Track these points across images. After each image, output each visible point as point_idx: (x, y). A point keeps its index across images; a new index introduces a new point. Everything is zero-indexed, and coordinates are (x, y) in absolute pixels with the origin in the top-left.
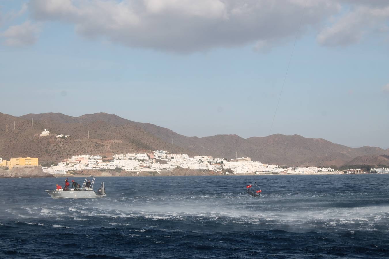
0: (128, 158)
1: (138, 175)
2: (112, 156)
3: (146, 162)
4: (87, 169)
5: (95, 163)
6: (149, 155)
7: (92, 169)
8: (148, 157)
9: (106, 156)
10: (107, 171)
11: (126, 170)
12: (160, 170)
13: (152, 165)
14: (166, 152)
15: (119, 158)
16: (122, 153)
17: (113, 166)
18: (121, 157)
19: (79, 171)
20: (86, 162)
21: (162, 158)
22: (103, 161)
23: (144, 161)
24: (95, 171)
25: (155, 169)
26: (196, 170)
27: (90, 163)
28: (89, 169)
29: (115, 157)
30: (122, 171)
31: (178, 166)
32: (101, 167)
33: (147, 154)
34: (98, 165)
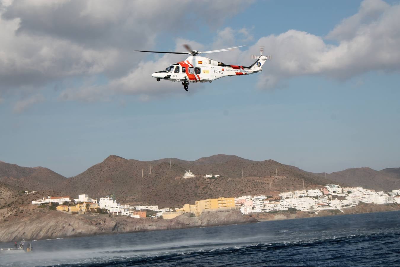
0: (298, 196)
1: (318, 215)
2: (279, 196)
3: (321, 200)
4: (256, 212)
5: (261, 205)
6: (322, 190)
7: (260, 212)
8: (322, 193)
9: (271, 195)
10: (279, 212)
11: (301, 211)
12: (342, 208)
13: (330, 202)
14: (338, 186)
15: (288, 197)
16: (288, 190)
17: (285, 207)
18: (290, 195)
19: (247, 215)
20: (251, 204)
21: (339, 193)
22: (270, 201)
23: (319, 198)
24: (266, 214)
25: (336, 207)
26: (382, 205)
27: (256, 205)
28: (257, 212)
29: (282, 196)
30: (297, 212)
31: (360, 202)
32: (271, 209)
33: (320, 190)
34: (266, 206)
